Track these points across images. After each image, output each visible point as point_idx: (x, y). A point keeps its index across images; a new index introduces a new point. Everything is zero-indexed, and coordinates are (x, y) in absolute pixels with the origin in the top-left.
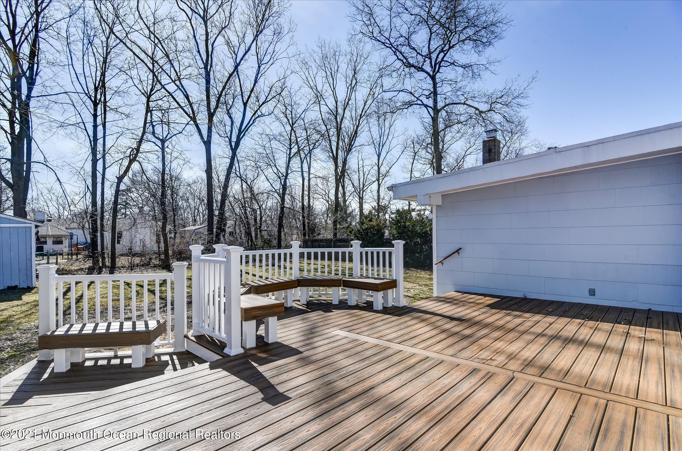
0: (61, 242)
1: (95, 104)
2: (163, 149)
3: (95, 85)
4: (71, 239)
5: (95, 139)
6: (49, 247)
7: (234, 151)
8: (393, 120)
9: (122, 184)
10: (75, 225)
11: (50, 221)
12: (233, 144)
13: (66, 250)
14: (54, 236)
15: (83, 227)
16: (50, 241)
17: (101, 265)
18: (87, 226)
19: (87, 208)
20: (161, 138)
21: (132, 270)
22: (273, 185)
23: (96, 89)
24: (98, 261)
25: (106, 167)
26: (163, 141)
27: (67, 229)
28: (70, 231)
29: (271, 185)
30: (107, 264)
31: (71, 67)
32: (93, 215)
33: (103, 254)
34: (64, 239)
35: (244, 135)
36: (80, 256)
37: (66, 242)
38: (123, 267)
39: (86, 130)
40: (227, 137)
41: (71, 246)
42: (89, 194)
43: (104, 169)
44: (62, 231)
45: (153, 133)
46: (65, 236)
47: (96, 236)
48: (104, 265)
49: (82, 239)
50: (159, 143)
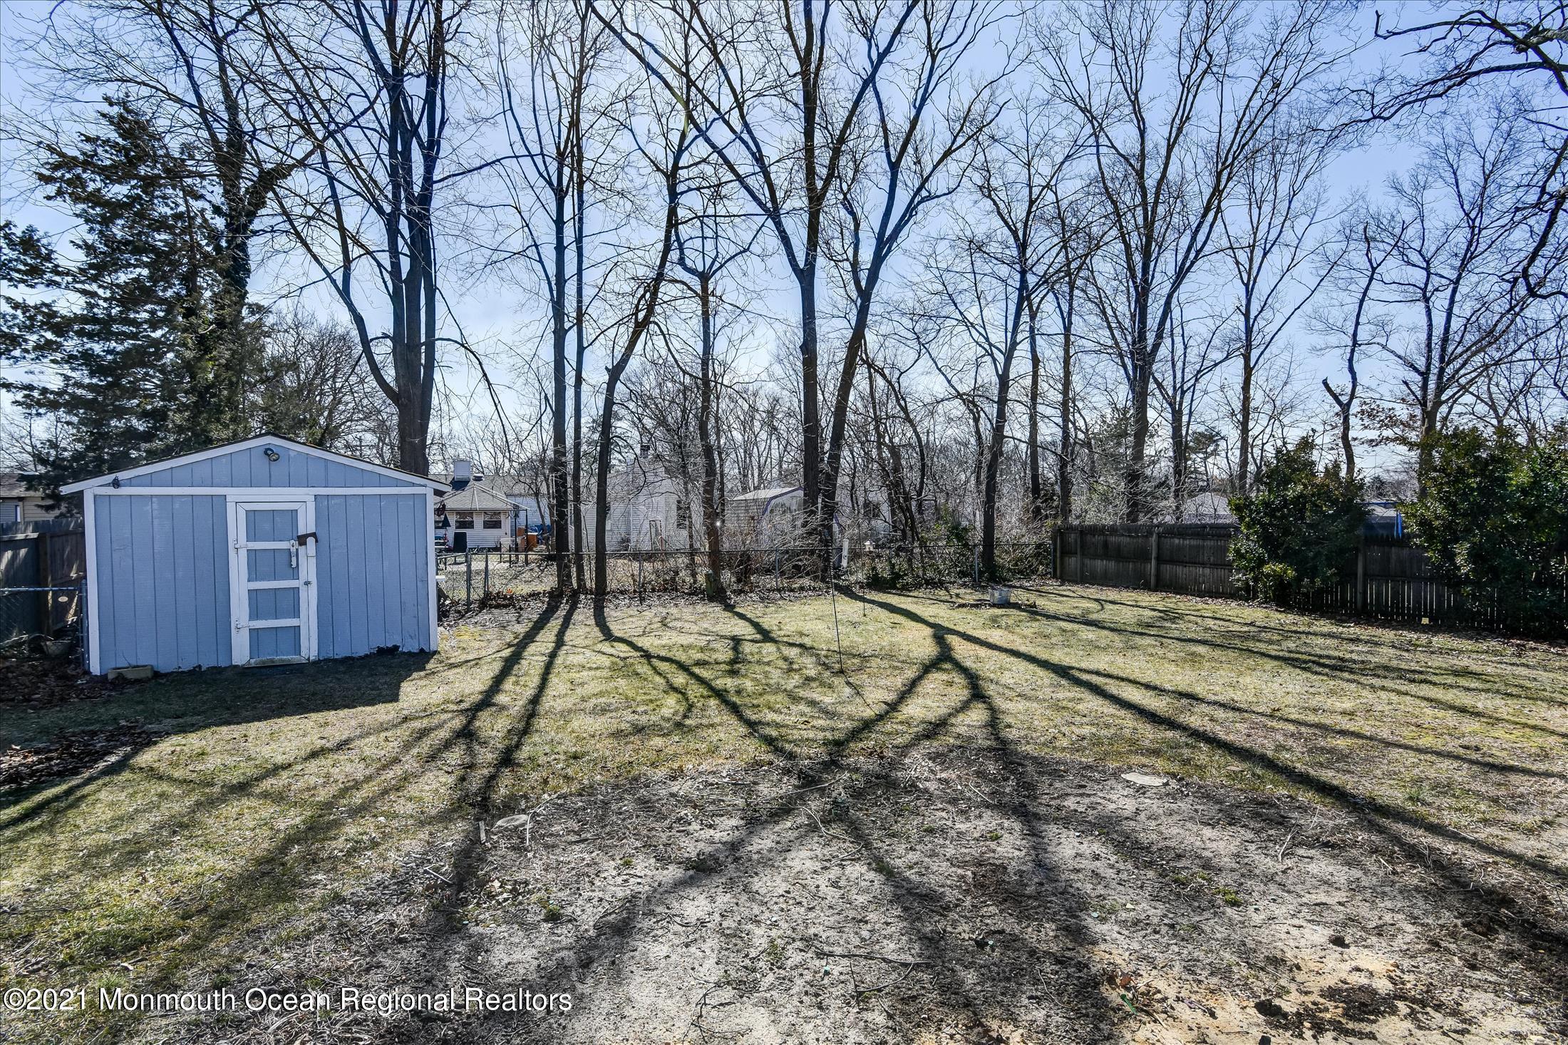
0: (497, 525)
1: (560, 195)
2: (704, 298)
3: (558, 148)
4: (516, 516)
5: (561, 280)
6: (477, 535)
7: (865, 295)
8: (1302, 176)
9: (619, 384)
10: (519, 489)
11: (478, 479)
12: (863, 276)
13: (507, 541)
14: (485, 512)
15: (537, 494)
16: (479, 521)
17: (575, 585)
18: (544, 489)
19: (544, 451)
20: (700, 269)
21: (642, 600)
22: (953, 382)
23: (561, 156)
24: (569, 576)
25: (585, 344)
26: (704, 277)
27: (507, 496)
28: (511, 501)
29: (949, 382)
30: (588, 584)
31: (509, 114)
32: (557, 465)
33: (579, 558)
34: (502, 518)
35: (889, 250)
36: (532, 556)
37: (507, 524)
38: (622, 593)
39: (541, 261)
40: (847, 260)
41: (515, 532)
42: (548, 418)
43: (581, 350)
44: (498, 501)
45: (681, 262)
46: (505, 512)
47: (562, 515)
48: (582, 588)
49: (535, 520)
50: (695, 283)
